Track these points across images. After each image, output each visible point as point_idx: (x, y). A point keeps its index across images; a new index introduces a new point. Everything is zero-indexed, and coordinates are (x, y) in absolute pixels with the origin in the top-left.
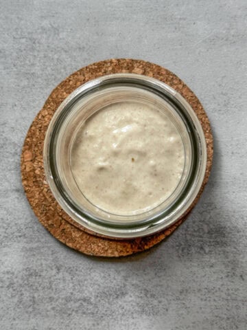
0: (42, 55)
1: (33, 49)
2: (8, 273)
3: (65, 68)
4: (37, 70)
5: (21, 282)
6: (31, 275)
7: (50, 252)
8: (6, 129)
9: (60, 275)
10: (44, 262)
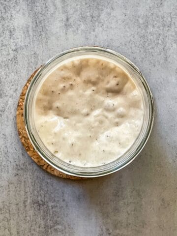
0: (161, 32)
1: (164, 26)
2: (11, 16)
3: (153, 48)
4: (151, 29)
5: (6, 25)
6: (10, 32)
7: (26, 44)
8: (109, 10)
9: (11, 52)
10: (20, 40)
